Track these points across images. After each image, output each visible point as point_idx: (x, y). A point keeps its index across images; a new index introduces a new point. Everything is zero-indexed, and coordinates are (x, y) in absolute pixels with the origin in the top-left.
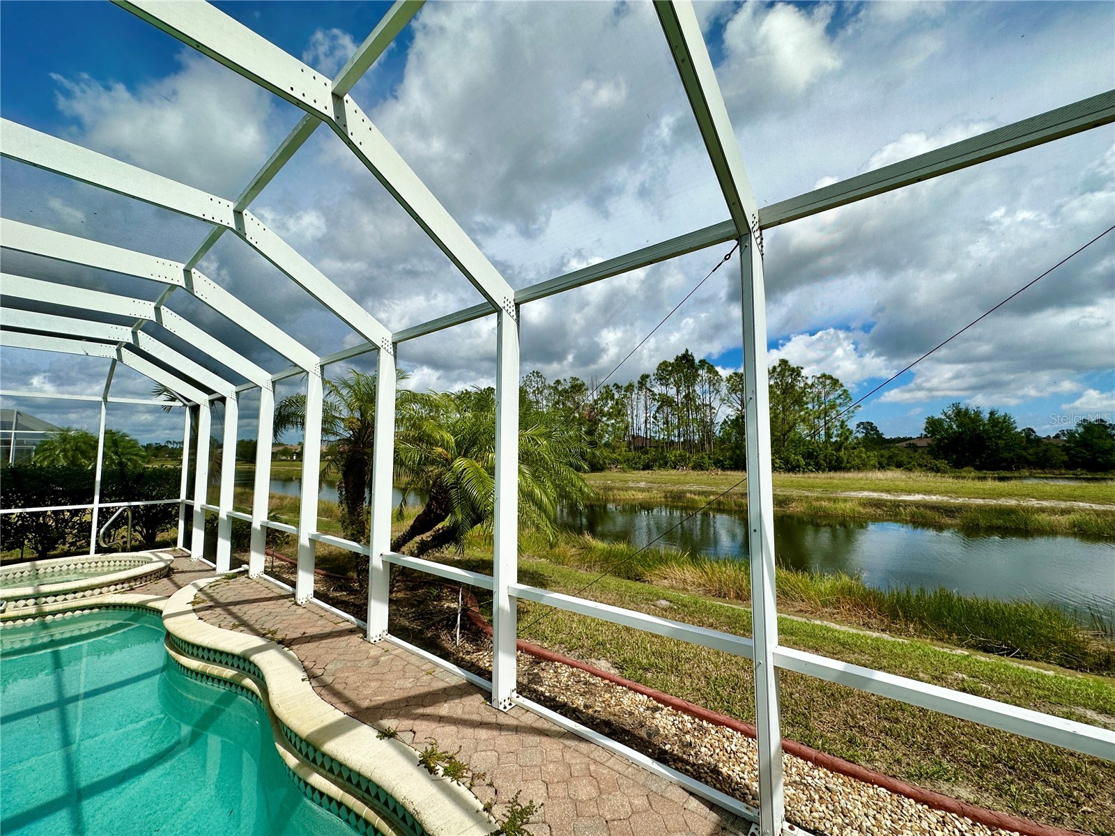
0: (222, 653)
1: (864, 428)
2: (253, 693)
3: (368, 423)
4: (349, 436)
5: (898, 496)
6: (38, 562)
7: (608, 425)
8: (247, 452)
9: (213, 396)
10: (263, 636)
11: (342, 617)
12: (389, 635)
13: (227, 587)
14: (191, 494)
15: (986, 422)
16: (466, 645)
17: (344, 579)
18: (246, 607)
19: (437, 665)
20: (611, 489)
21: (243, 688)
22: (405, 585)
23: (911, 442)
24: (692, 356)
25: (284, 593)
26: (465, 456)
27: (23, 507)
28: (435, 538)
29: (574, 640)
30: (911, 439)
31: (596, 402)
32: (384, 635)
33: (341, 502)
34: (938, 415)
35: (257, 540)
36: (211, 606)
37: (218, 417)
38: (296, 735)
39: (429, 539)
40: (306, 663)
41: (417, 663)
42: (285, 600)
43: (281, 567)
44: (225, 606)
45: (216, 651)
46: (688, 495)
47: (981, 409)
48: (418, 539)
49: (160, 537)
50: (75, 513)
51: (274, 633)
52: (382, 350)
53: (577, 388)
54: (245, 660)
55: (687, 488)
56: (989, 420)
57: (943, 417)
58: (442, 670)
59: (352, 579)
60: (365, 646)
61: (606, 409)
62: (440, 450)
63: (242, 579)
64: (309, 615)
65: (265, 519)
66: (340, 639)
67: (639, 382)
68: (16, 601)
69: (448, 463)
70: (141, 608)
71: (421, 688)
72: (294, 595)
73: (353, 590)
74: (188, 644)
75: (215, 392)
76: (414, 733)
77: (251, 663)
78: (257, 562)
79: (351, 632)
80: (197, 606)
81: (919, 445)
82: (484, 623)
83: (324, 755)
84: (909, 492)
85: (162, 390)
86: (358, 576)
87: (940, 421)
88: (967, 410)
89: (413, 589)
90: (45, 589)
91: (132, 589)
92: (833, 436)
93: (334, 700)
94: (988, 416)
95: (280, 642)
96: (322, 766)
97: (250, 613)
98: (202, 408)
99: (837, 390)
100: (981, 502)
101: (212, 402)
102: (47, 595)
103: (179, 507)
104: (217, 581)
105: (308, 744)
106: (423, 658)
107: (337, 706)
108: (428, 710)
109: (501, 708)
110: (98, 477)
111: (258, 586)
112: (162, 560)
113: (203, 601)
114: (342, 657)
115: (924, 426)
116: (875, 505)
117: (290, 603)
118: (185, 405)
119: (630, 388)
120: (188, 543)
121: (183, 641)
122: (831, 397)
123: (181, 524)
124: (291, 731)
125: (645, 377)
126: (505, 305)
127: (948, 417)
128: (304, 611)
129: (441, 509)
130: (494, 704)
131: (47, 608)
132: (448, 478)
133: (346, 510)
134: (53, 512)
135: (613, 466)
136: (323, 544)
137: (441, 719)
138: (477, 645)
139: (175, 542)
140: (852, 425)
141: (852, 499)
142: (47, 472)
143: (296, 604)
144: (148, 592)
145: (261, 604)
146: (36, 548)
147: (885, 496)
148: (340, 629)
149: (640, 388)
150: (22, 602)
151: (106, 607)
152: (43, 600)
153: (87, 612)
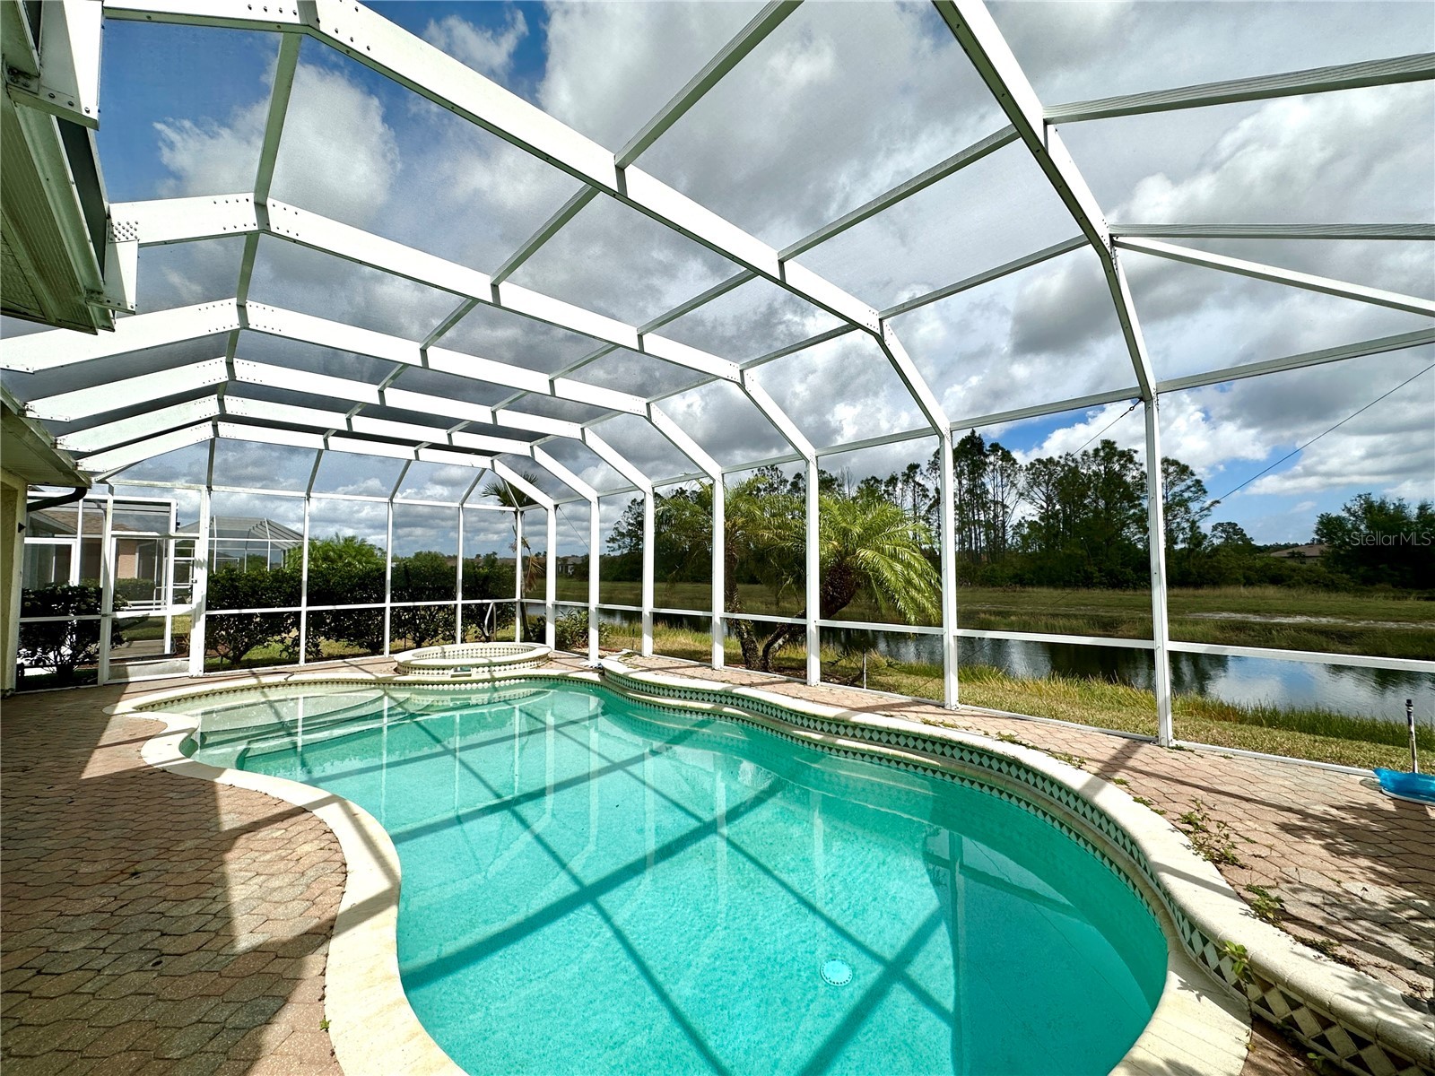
1: (1223, 531)
2: (733, 718)
5: (1272, 618)
10: (723, 682)
11: (766, 675)
12: (823, 683)
13: (638, 661)
15: (1413, 520)
18: (678, 670)
23: (1296, 550)
24: (979, 438)
25: (693, 664)
30: (1296, 545)
32: (819, 683)
34: (1336, 511)
35: (647, 625)
36: (649, 669)
40: (781, 693)
44: (660, 670)
45: (693, 692)
46: (982, 615)
47: (1405, 502)
51: (729, 681)
55: (977, 607)
56: (1418, 517)
57: (1345, 514)
60: (810, 687)
63: (638, 657)
65: (652, 608)
66: (785, 684)
67: (904, 474)
68: (478, 667)
77: (730, 696)
78: (648, 643)
79: (788, 682)
81: (1307, 554)
83: (847, 727)
84: (1288, 614)
87: (1339, 521)
88: (1383, 502)
90: (493, 660)
91: (538, 666)
92: (1179, 540)
94: (1415, 512)
95: (742, 685)
96: (846, 734)
97: (687, 672)
99: (1184, 480)
100: (1392, 625)
101: (556, 507)
102: (496, 665)
103: (515, 606)
104: (620, 658)
105: (830, 724)
110: (461, 578)
114: (802, 691)
115: (1314, 527)
116: (1237, 629)
117: (709, 669)
118: (517, 510)
119: (893, 481)
122: (1176, 489)
123: (518, 621)
124: (816, 717)
125: (913, 468)
126: (946, 433)
127: (1353, 515)
128: (728, 673)
130: (947, 707)
137: (916, 712)
140: (1205, 527)
141: (1204, 621)
143: (713, 669)
145: (686, 669)
147: (1252, 618)
148: (775, 680)
149: (906, 482)
150: (481, 669)
151: (530, 678)
152: (493, 668)
153: (518, 681)
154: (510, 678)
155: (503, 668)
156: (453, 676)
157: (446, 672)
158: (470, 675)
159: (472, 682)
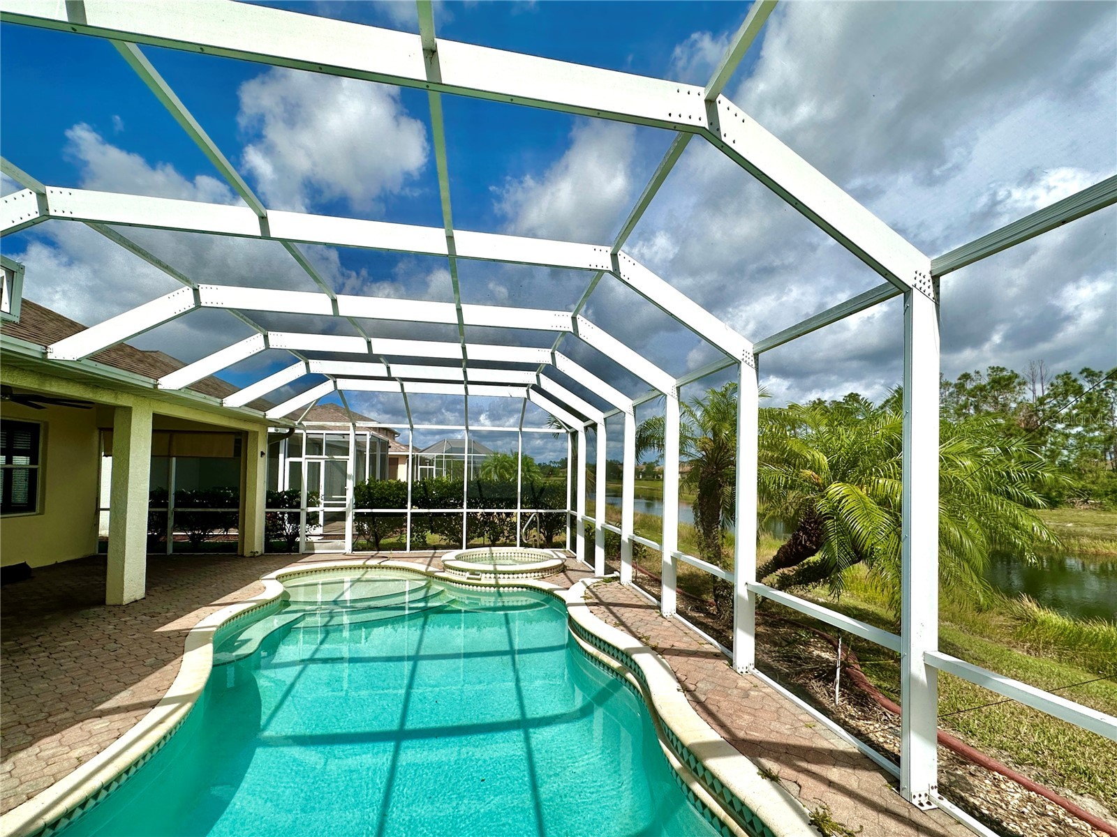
0: (609, 645)
2: (635, 687)
3: (723, 444)
4: (701, 456)
6: (493, 548)
7: (1067, 436)
8: (615, 472)
9: (588, 423)
10: (639, 639)
11: (705, 639)
12: (756, 670)
13: (606, 589)
14: (574, 507)
16: (849, 707)
17: (700, 600)
18: (622, 610)
19: (818, 721)
20: (1071, 535)
21: (626, 680)
22: (764, 619)
25: (652, 604)
26: (842, 480)
27: (483, 508)
28: (798, 573)
29: (1025, 751)
31: (1041, 401)
32: (751, 669)
33: (696, 523)
35: (626, 551)
36: (597, 603)
37: (592, 441)
38: (678, 739)
39: (791, 574)
40: (679, 675)
41: (793, 710)
42: (652, 610)
43: (643, 578)
44: (608, 605)
45: (605, 642)
48: (780, 571)
49: (556, 539)
50: (508, 515)
51: (648, 638)
52: (743, 364)
53: (1003, 382)
54: (627, 657)
58: (824, 728)
59: (707, 602)
60: (731, 675)
61: (1064, 411)
62: (809, 472)
63: (616, 584)
64: (674, 629)
65: (631, 533)
66: (706, 660)
68: (486, 573)
69: (821, 489)
70: (550, 593)
71: (801, 740)
72: (659, 608)
73: (709, 613)
74: (585, 631)
75: (588, 419)
76: (800, 786)
77: (632, 660)
78: (626, 571)
79: (716, 656)
80: (588, 601)
82: (869, 686)
83: (705, 769)
85: (553, 420)
86: (716, 601)
89: (772, 625)
90: (499, 568)
91: (543, 578)
93: (709, 719)
95: (654, 649)
96: (704, 778)
97: (627, 614)
98: (580, 433)
101: (586, 428)
102: (500, 573)
103: (566, 516)
104: (598, 582)
105: (689, 752)
106: (798, 706)
107: (713, 726)
108: (814, 768)
109: (915, 802)
110: (519, 490)
111: (628, 593)
112: (559, 558)
113: (591, 598)
114: (711, 679)
117: (657, 615)
118: (567, 432)
120: (574, 547)
121: (581, 627)
123: (568, 529)
124: (673, 734)
126: (917, 282)
128: (669, 624)
129: (811, 542)
130: (903, 793)
131: (501, 582)
132: (822, 506)
133: (702, 531)
134: (498, 513)
135: (1076, 500)
136: (683, 563)
137: (830, 784)
138: (863, 711)
139: (564, 545)
142: (494, 484)
143: (661, 615)
144: (553, 582)
145: (634, 609)
146: (490, 538)
148: (704, 650)
150: (488, 575)
151: (531, 588)
152: (498, 575)
153: (520, 589)
154: (513, 586)
155: (506, 576)
156: (468, 578)
157: (464, 573)
158: (480, 579)
159: (481, 586)
